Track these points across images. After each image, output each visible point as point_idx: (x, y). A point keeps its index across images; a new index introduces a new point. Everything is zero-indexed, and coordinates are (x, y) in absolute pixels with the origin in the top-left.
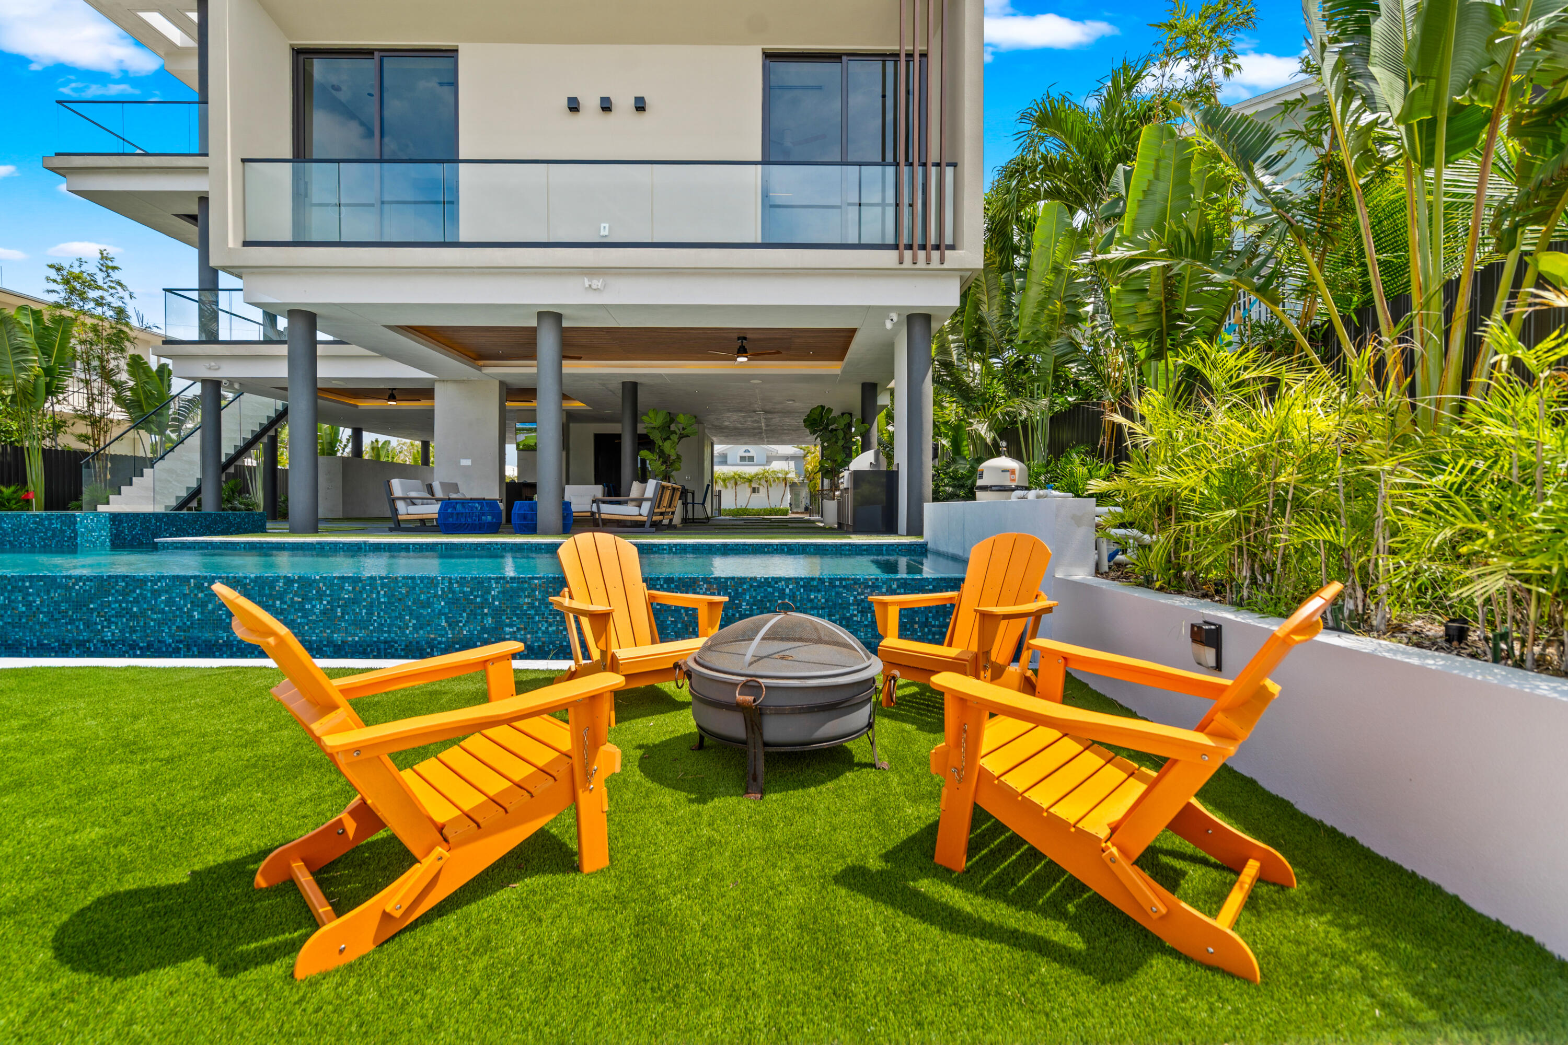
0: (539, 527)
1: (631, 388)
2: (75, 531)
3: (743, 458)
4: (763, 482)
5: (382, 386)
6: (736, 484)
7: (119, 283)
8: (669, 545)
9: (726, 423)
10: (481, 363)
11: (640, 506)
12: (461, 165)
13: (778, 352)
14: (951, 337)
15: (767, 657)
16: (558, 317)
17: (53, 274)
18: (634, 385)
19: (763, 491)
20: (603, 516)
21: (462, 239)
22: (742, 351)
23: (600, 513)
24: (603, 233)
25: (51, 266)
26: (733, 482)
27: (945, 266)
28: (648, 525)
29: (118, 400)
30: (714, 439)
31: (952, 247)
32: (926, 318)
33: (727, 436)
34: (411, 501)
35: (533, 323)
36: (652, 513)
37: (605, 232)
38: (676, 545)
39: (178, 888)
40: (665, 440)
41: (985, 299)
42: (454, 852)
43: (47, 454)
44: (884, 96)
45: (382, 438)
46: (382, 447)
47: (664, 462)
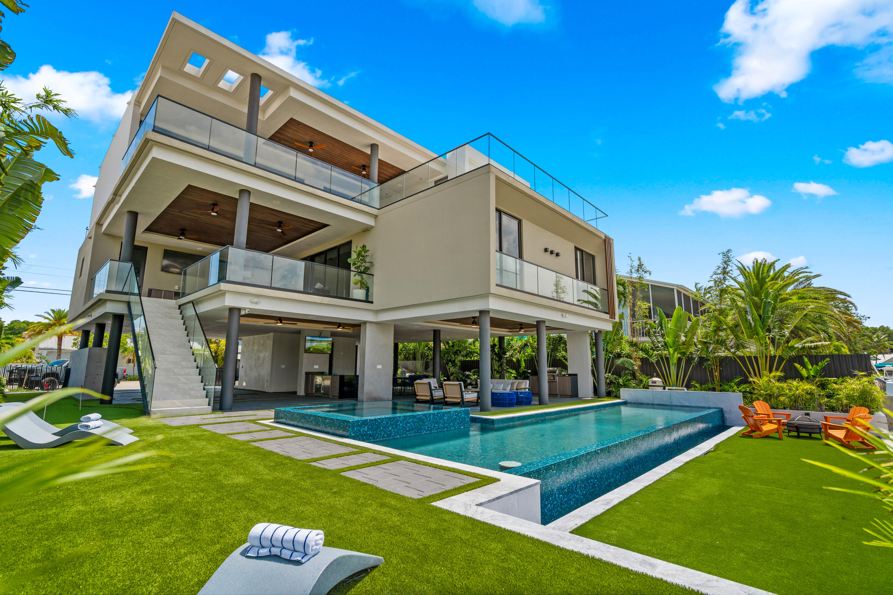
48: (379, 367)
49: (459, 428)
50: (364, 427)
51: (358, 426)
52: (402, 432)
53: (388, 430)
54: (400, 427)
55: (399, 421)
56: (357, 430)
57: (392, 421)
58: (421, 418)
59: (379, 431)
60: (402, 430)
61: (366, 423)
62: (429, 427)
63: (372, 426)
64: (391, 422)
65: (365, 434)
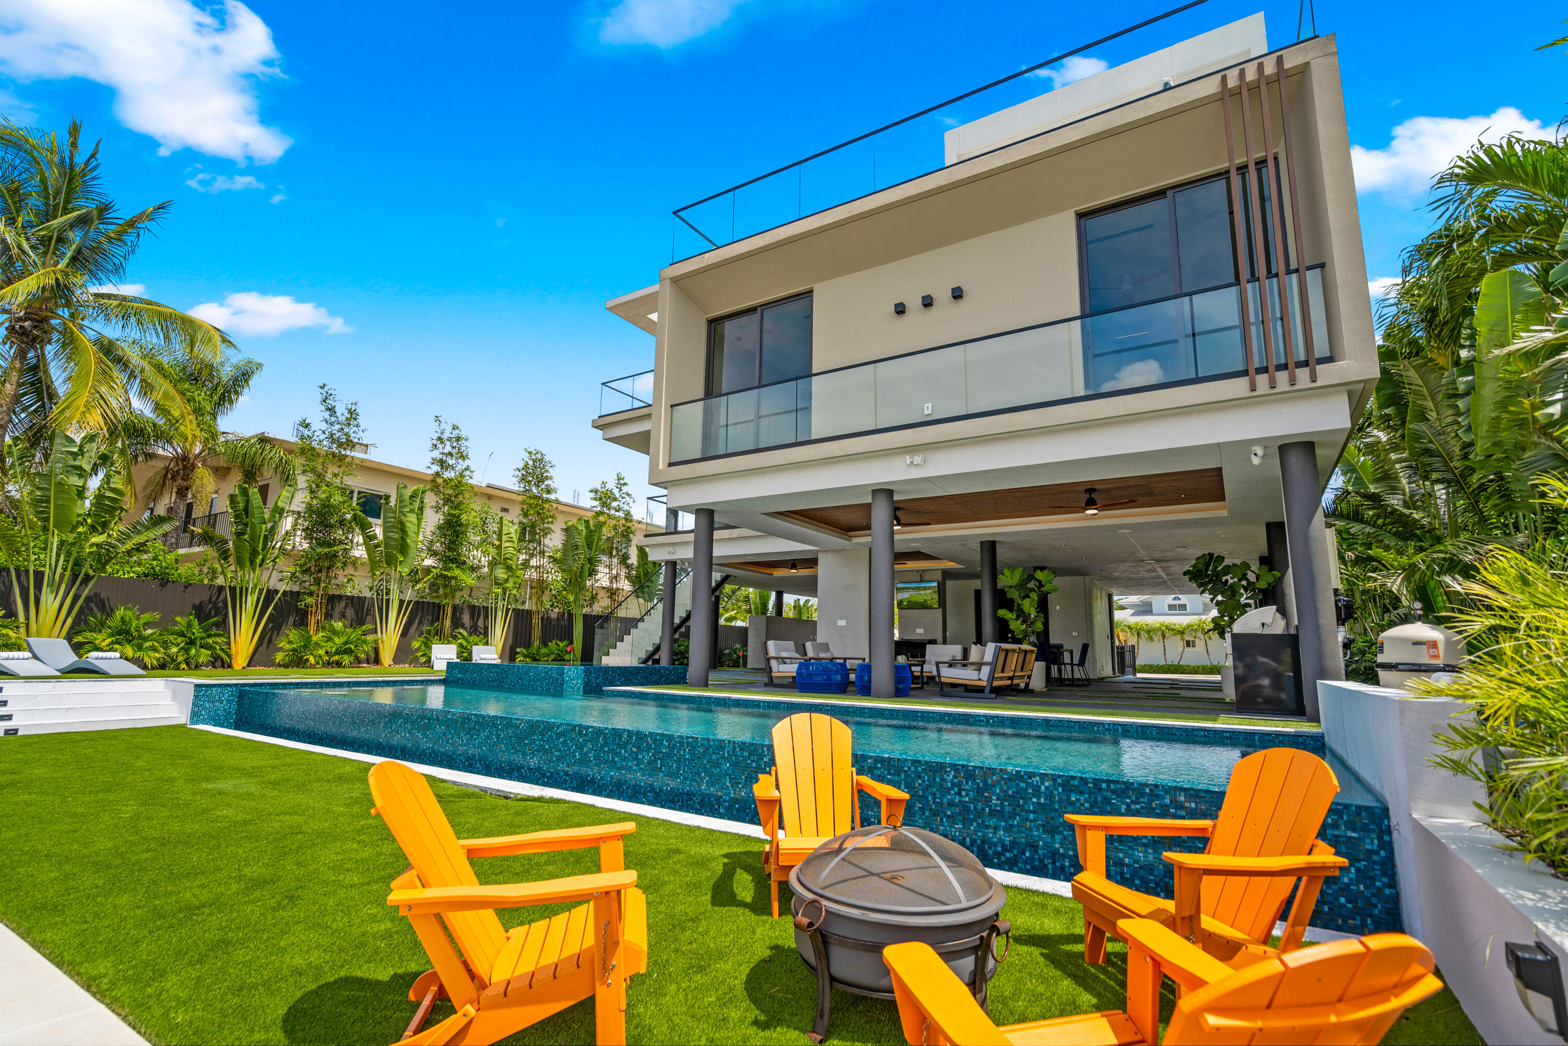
0: (873, 690)
1: (990, 547)
2: (563, 679)
3: (1171, 607)
4: (1199, 634)
5: (781, 559)
6: (1164, 636)
7: (628, 495)
8: (986, 716)
9: (1116, 574)
10: (852, 533)
11: (980, 670)
12: (814, 378)
13: (1132, 501)
14: (1393, 456)
15: (878, 875)
16: (890, 493)
17: (593, 495)
18: (993, 544)
19: (1200, 644)
20: (943, 680)
21: (814, 436)
22: (1091, 503)
23: (940, 677)
24: (926, 412)
25: (591, 491)
26: (1159, 633)
27: (1319, 383)
28: (987, 690)
29: (628, 577)
30: (1114, 591)
31: (1330, 359)
32: (1308, 446)
33: (1125, 587)
34: (782, 660)
35: (869, 500)
36: (992, 677)
37: (928, 410)
38: (993, 717)
39: (377, 983)
40: (1024, 598)
41: (1430, 404)
42: (481, 1013)
43: (585, 617)
44: (1231, 213)
45: (803, 599)
46: (804, 605)
47: (1024, 622)
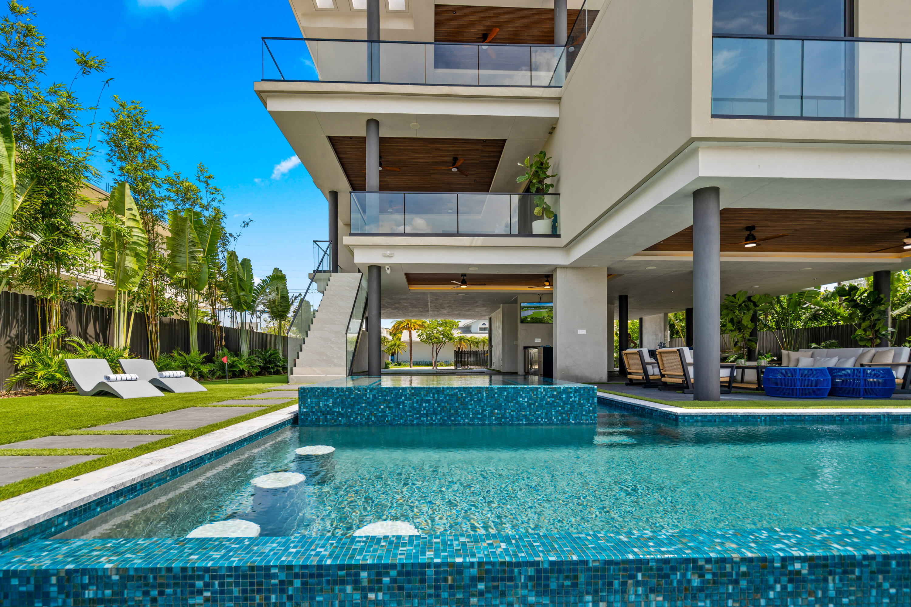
48: (582, 332)
49: (564, 422)
50: (327, 400)
51: (316, 397)
52: (409, 416)
53: (377, 410)
54: (404, 406)
55: (402, 396)
56: (312, 403)
57: (387, 395)
58: (456, 395)
59: (359, 409)
60: (410, 412)
61: (330, 393)
62: (479, 414)
63: (342, 400)
64: (382, 396)
65: (328, 411)
